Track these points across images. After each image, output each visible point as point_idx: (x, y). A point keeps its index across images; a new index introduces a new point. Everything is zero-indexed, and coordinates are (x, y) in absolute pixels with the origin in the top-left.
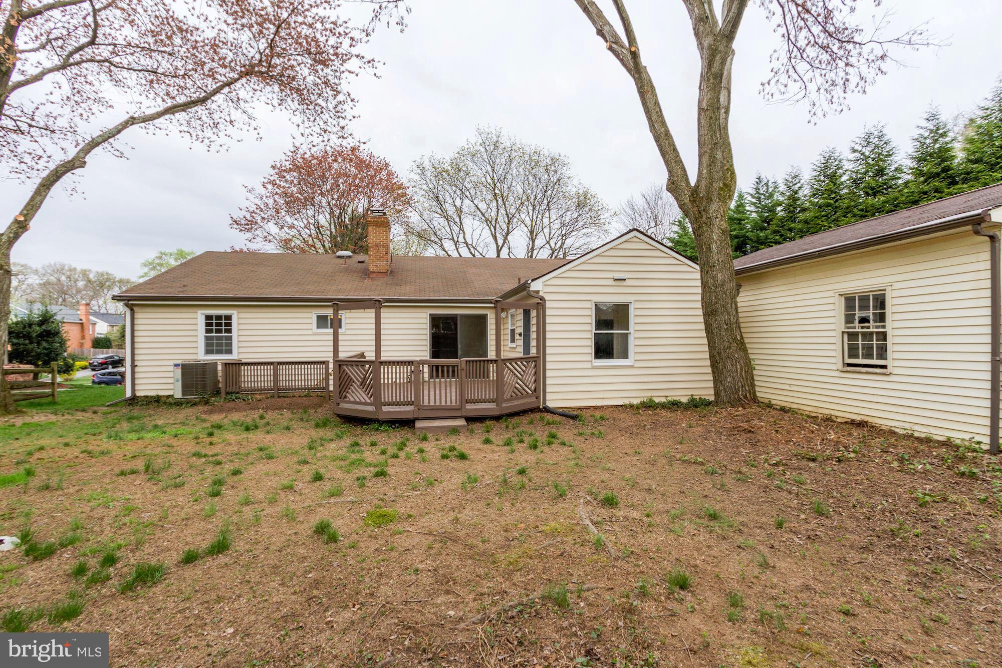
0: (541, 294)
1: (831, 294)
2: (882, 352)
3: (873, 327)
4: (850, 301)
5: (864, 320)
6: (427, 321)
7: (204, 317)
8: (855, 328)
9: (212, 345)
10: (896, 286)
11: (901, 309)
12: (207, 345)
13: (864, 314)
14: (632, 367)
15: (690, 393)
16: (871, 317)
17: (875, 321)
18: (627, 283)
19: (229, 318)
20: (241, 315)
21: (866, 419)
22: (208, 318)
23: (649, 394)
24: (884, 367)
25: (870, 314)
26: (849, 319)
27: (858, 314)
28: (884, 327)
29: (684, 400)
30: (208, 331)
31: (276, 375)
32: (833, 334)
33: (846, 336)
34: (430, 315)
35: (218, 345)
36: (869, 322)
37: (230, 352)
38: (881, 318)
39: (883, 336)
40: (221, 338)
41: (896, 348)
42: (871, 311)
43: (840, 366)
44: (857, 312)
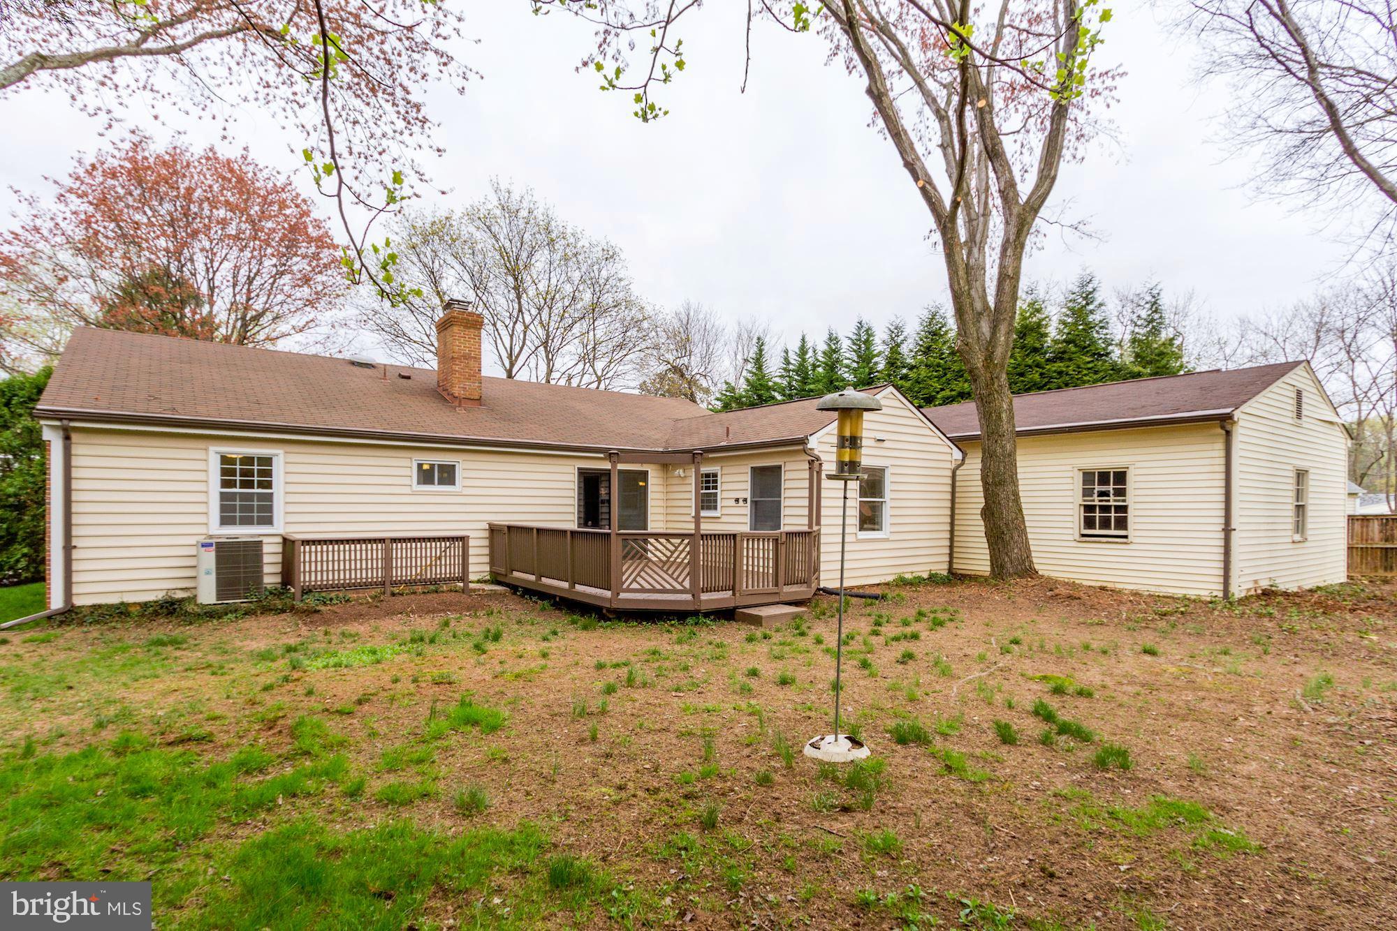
0: (816, 452)
1: (1069, 468)
2: (1122, 523)
3: (1112, 501)
4: (1088, 477)
5: (1101, 494)
6: (574, 478)
7: (218, 458)
8: (1093, 501)
9: (233, 509)
10: (1138, 465)
11: (1143, 485)
12: (223, 509)
13: (1104, 488)
14: (887, 540)
15: (928, 568)
16: (1112, 492)
17: (1115, 495)
18: (885, 444)
19: (267, 461)
20: (292, 458)
21: (1104, 584)
22: (225, 460)
23: (899, 570)
24: (1126, 537)
25: (1111, 488)
26: (1087, 493)
27: (1097, 488)
28: (1124, 501)
29: (925, 575)
30: (225, 484)
31: (388, 560)
32: (1070, 506)
33: (1082, 508)
34: (579, 469)
35: (243, 509)
36: (1109, 496)
37: (268, 521)
38: (1121, 493)
39: (1123, 509)
40: (249, 497)
41: (1137, 520)
42: (1112, 486)
43: (1077, 537)
44: (1096, 486)
